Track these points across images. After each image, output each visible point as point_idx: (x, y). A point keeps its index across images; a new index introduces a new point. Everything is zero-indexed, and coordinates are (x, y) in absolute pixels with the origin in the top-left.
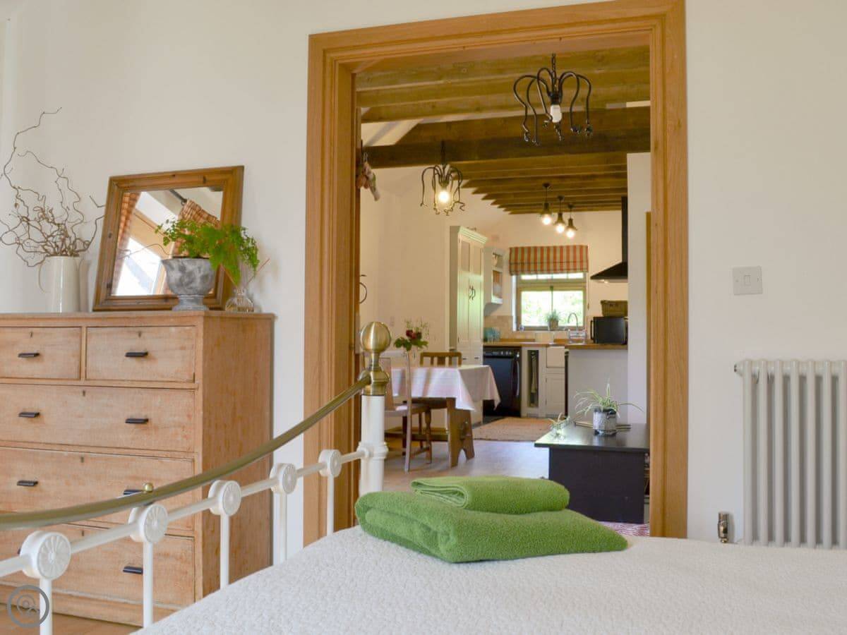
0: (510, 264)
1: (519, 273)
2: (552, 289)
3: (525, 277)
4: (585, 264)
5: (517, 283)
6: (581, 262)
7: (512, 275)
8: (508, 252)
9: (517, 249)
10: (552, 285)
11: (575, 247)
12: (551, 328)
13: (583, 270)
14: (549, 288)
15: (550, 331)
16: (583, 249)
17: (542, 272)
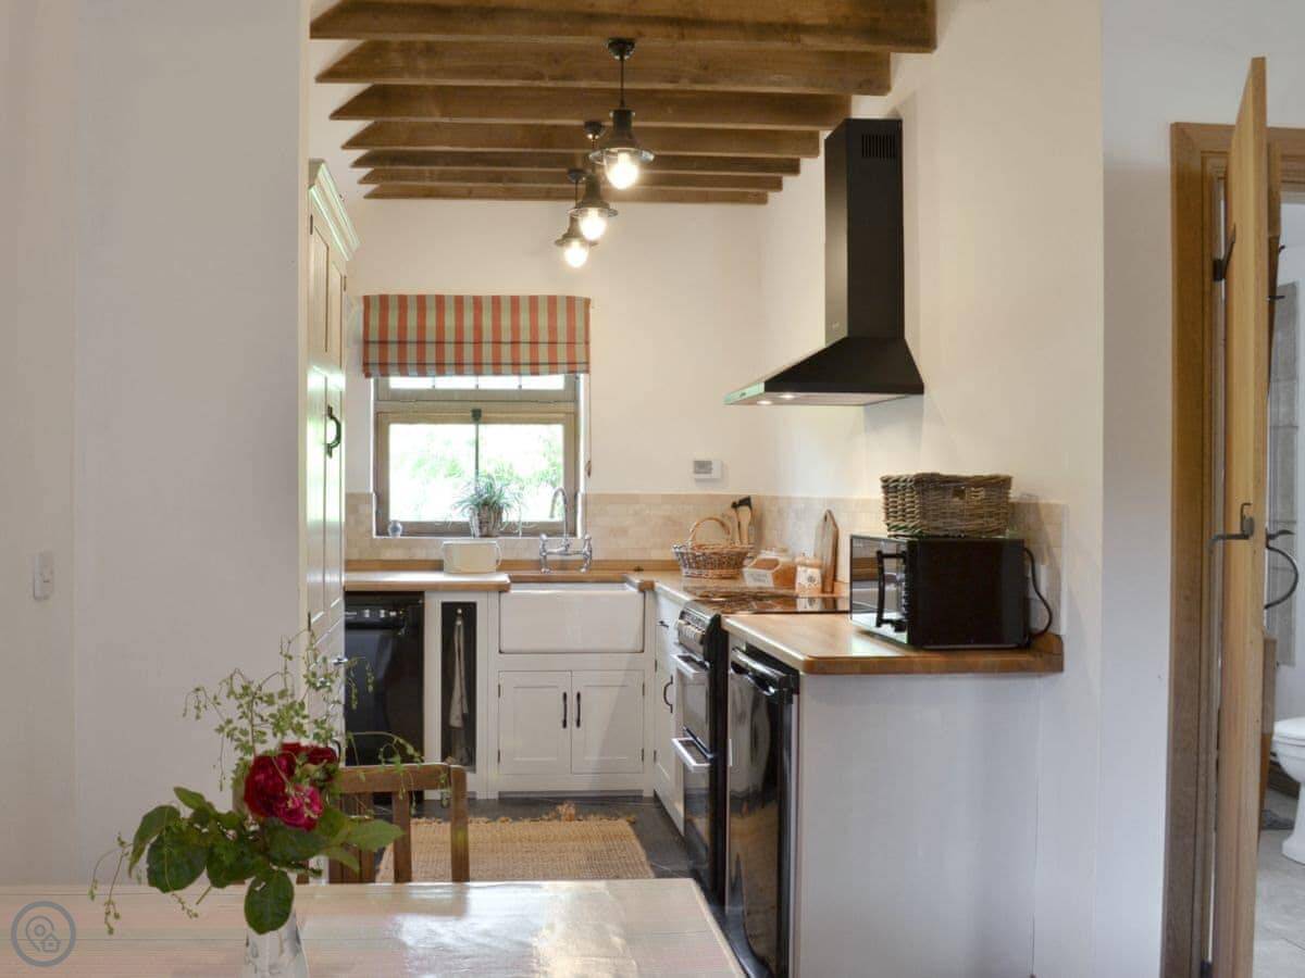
0: (366, 342)
1: (390, 369)
2: (477, 417)
3: (397, 382)
4: (580, 349)
5: (377, 399)
6: (571, 343)
7: (368, 375)
8: (360, 307)
9: (384, 299)
10: (478, 406)
11: (552, 300)
12: (485, 530)
13: (575, 367)
14: (470, 414)
15: (481, 536)
16: (576, 308)
17: (459, 368)
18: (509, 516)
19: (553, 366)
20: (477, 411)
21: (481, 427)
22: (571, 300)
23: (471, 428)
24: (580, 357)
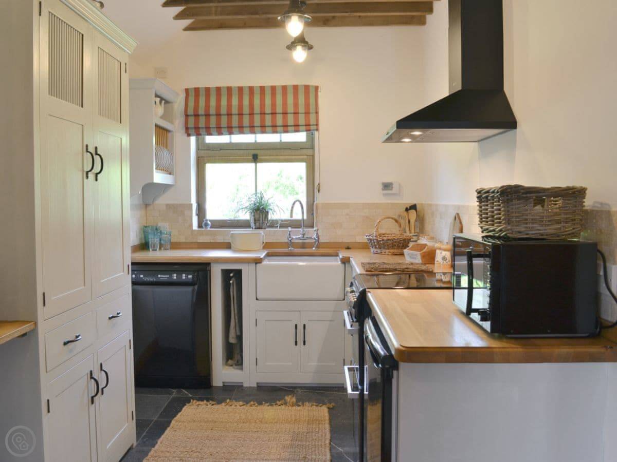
0: (187, 116)
1: (202, 131)
2: (255, 159)
3: (210, 139)
4: (312, 117)
5: (198, 149)
6: (307, 113)
7: (189, 135)
8: (183, 95)
9: (197, 90)
10: (256, 152)
11: (296, 88)
12: (257, 224)
13: (311, 128)
14: (251, 157)
15: (256, 228)
16: (311, 92)
17: (241, 129)
18: (271, 216)
19: (297, 128)
20: (255, 155)
21: (259, 165)
22: (307, 88)
23: (251, 166)
24: (313, 121)
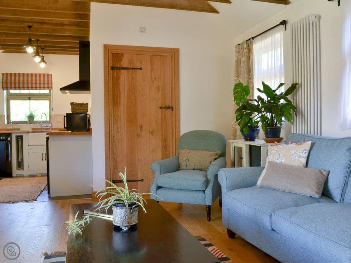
0: (3, 83)
1: (9, 89)
2: (30, 99)
3: (12, 91)
5: (7, 95)
6: (48, 83)
7: (4, 90)
8: (1, 75)
9: (7, 74)
10: (30, 97)
11: (44, 75)
12: (30, 122)
13: (50, 88)
14: (28, 98)
16: (49, 76)
17: (24, 88)
18: (35, 120)
19: (44, 88)
20: (29, 97)
21: (31, 101)
22: (48, 75)
23: (28, 101)
24: (50, 86)
